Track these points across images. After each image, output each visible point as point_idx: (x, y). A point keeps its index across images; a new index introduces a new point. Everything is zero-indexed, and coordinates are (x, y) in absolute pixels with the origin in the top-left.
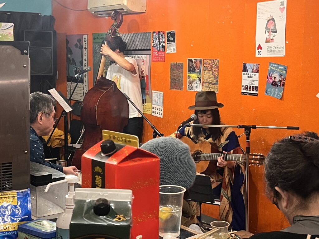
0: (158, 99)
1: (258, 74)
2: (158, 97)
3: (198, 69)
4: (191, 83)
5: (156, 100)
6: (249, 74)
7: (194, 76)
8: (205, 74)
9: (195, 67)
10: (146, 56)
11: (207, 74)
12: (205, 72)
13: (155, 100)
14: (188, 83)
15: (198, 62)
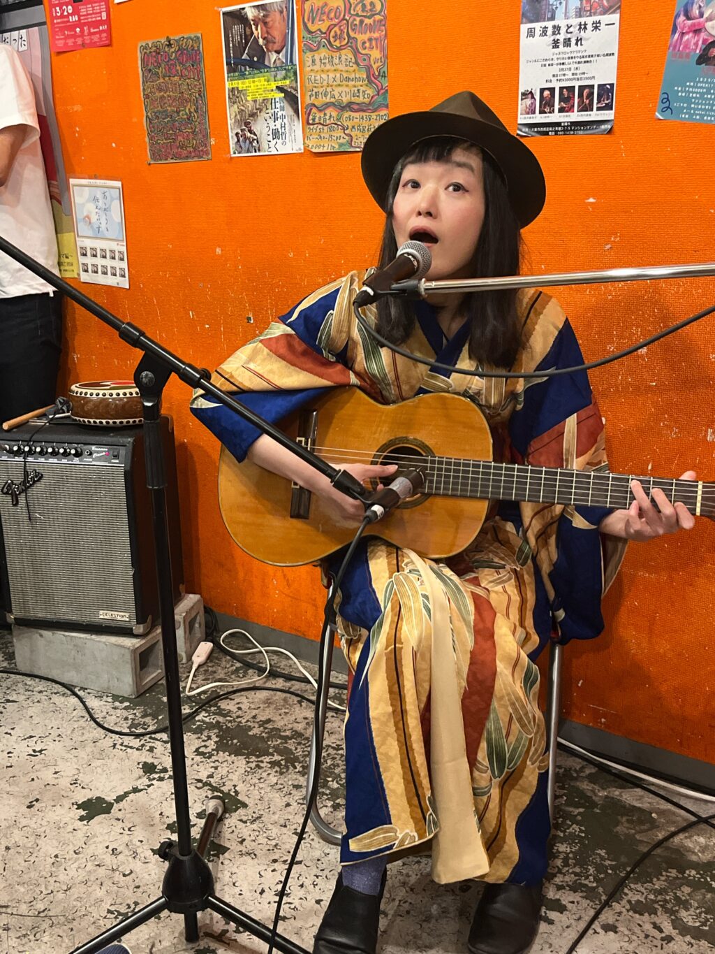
0: (101, 212)
1: (615, 18)
2: (101, 204)
3: (278, 52)
4: (246, 121)
5: (94, 219)
6: (563, 30)
7: (257, 86)
8: (316, 68)
9: (261, 41)
10: (23, 32)
11: (328, 67)
12: (317, 58)
13: (88, 217)
14: (230, 122)
15: (278, 14)
